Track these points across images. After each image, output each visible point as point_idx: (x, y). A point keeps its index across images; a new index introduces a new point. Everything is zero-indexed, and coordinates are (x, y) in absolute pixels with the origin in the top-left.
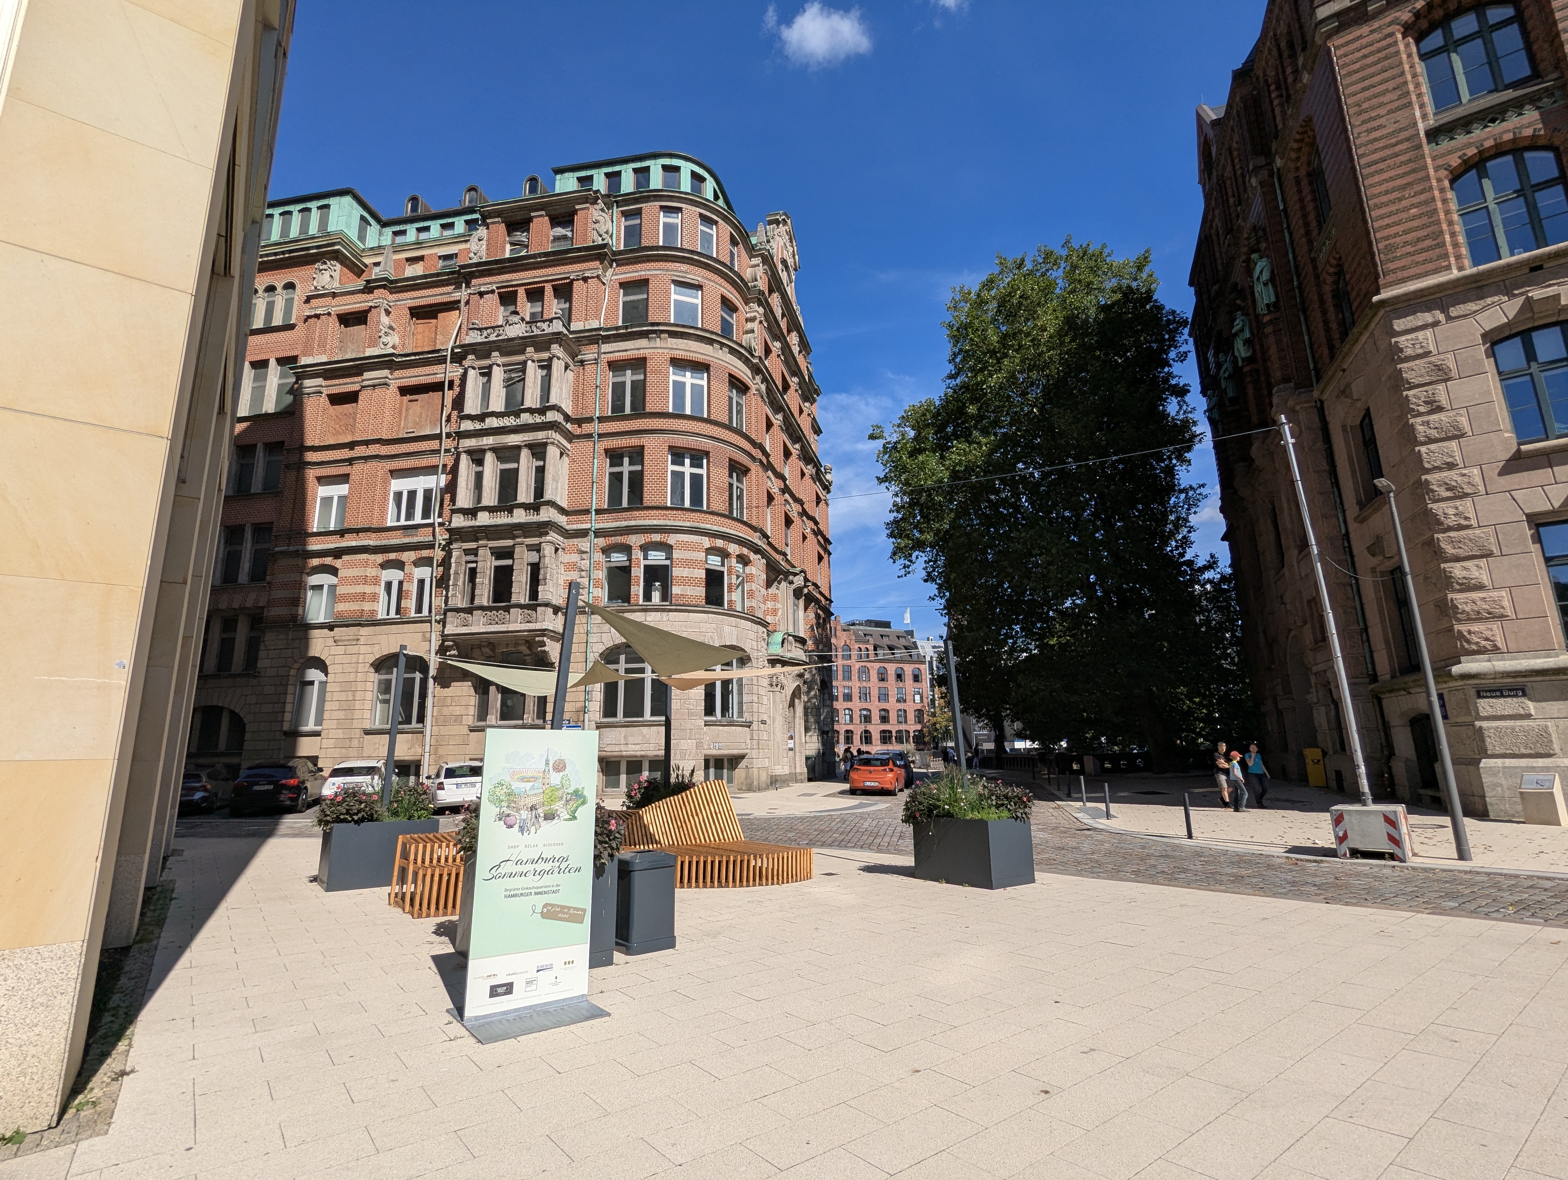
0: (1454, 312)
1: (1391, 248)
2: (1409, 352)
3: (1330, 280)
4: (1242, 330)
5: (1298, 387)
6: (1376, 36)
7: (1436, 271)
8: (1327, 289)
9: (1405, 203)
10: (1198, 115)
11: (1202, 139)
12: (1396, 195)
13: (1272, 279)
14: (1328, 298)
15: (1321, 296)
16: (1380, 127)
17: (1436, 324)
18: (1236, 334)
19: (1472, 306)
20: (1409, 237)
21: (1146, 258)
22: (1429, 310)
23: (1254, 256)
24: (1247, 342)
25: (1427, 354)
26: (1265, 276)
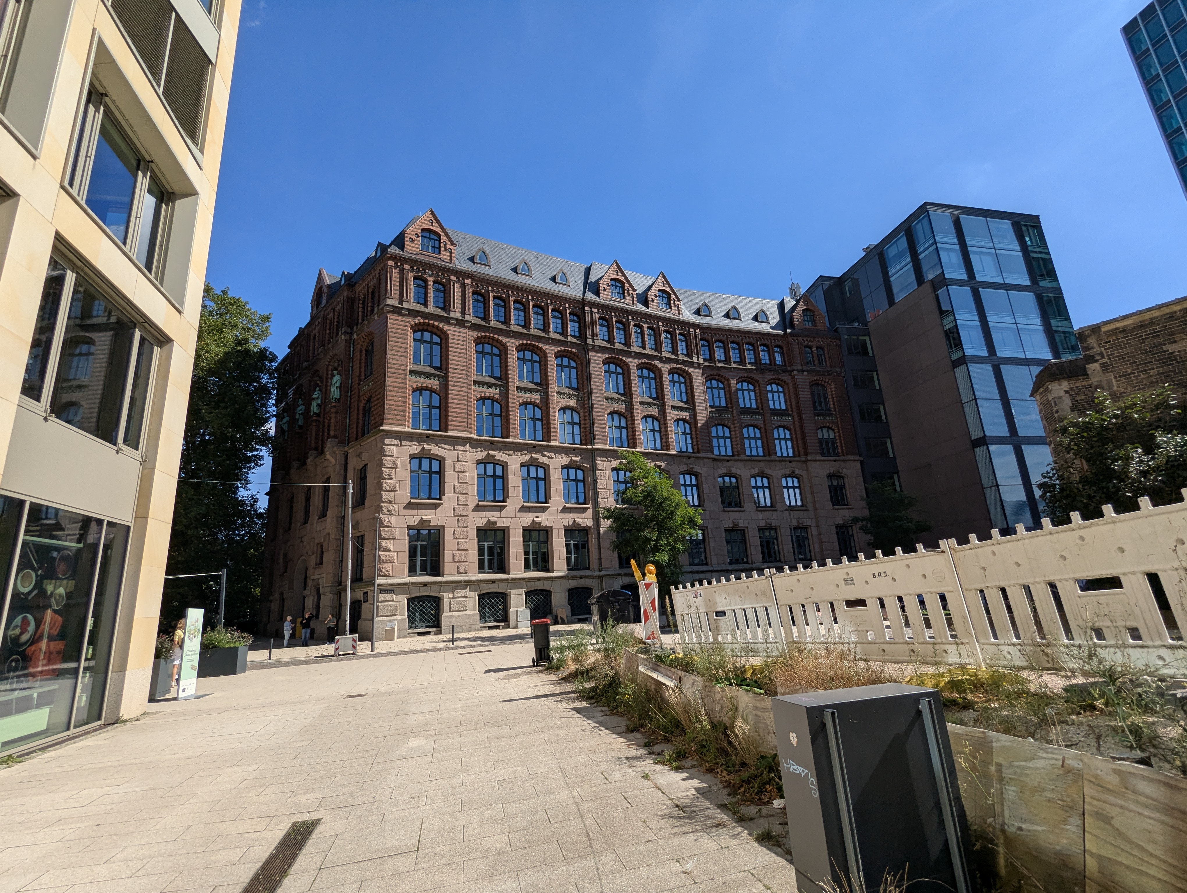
0: (404, 443)
1: (390, 409)
2: (387, 453)
3: (364, 402)
4: (317, 398)
5: (340, 442)
6: (402, 323)
7: (401, 425)
8: (362, 405)
9: (398, 394)
10: (320, 274)
11: (319, 286)
12: (395, 389)
13: (340, 387)
14: (361, 408)
15: (358, 406)
16: (396, 360)
17: (397, 445)
18: (314, 399)
19: (408, 443)
20: (397, 408)
21: (268, 318)
22: (396, 439)
23: (335, 372)
24: (318, 405)
25: (392, 456)
26: (338, 385)
